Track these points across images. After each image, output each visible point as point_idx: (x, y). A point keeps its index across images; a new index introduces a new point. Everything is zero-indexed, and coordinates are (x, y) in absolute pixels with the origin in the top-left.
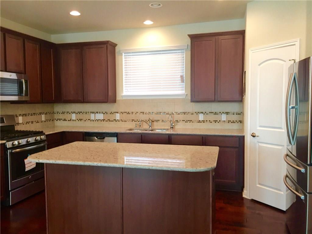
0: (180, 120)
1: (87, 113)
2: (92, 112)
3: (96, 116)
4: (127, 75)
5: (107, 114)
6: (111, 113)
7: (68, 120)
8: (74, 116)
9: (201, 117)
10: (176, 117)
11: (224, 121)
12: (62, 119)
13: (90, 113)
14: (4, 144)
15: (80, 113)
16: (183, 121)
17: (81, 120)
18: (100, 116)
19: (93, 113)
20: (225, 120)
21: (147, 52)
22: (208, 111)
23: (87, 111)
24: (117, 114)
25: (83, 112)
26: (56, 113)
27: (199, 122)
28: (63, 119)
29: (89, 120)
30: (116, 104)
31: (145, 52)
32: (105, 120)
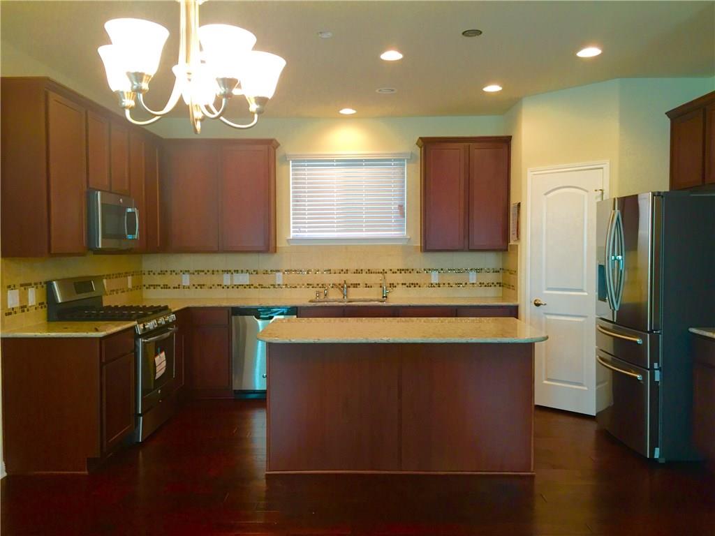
0: (398, 284)
1: (215, 273)
2: (225, 271)
3: (234, 277)
4: (297, 201)
5: (257, 273)
6: (266, 272)
7: (174, 288)
8: (186, 280)
9: (435, 277)
10: (391, 278)
11: (473, 284)
12: (159, 286)
13: (221, 272)
14: (133, 328)
15: (198, 272)
16: (403, 284)
17: (201, 286)
18: (244, 279)
19: (228, 272)
20: (474, 282)
21: (337, 161)
22: (446, 266)
23: (215, 269)
24: (278, 274)
25: (206, 271)
26: (147, 273)
27: (432, 285)
28: (162, 286)
29: (218, 285)
30: (276, 256)
31: (333, 161)
32: (252, 285)
